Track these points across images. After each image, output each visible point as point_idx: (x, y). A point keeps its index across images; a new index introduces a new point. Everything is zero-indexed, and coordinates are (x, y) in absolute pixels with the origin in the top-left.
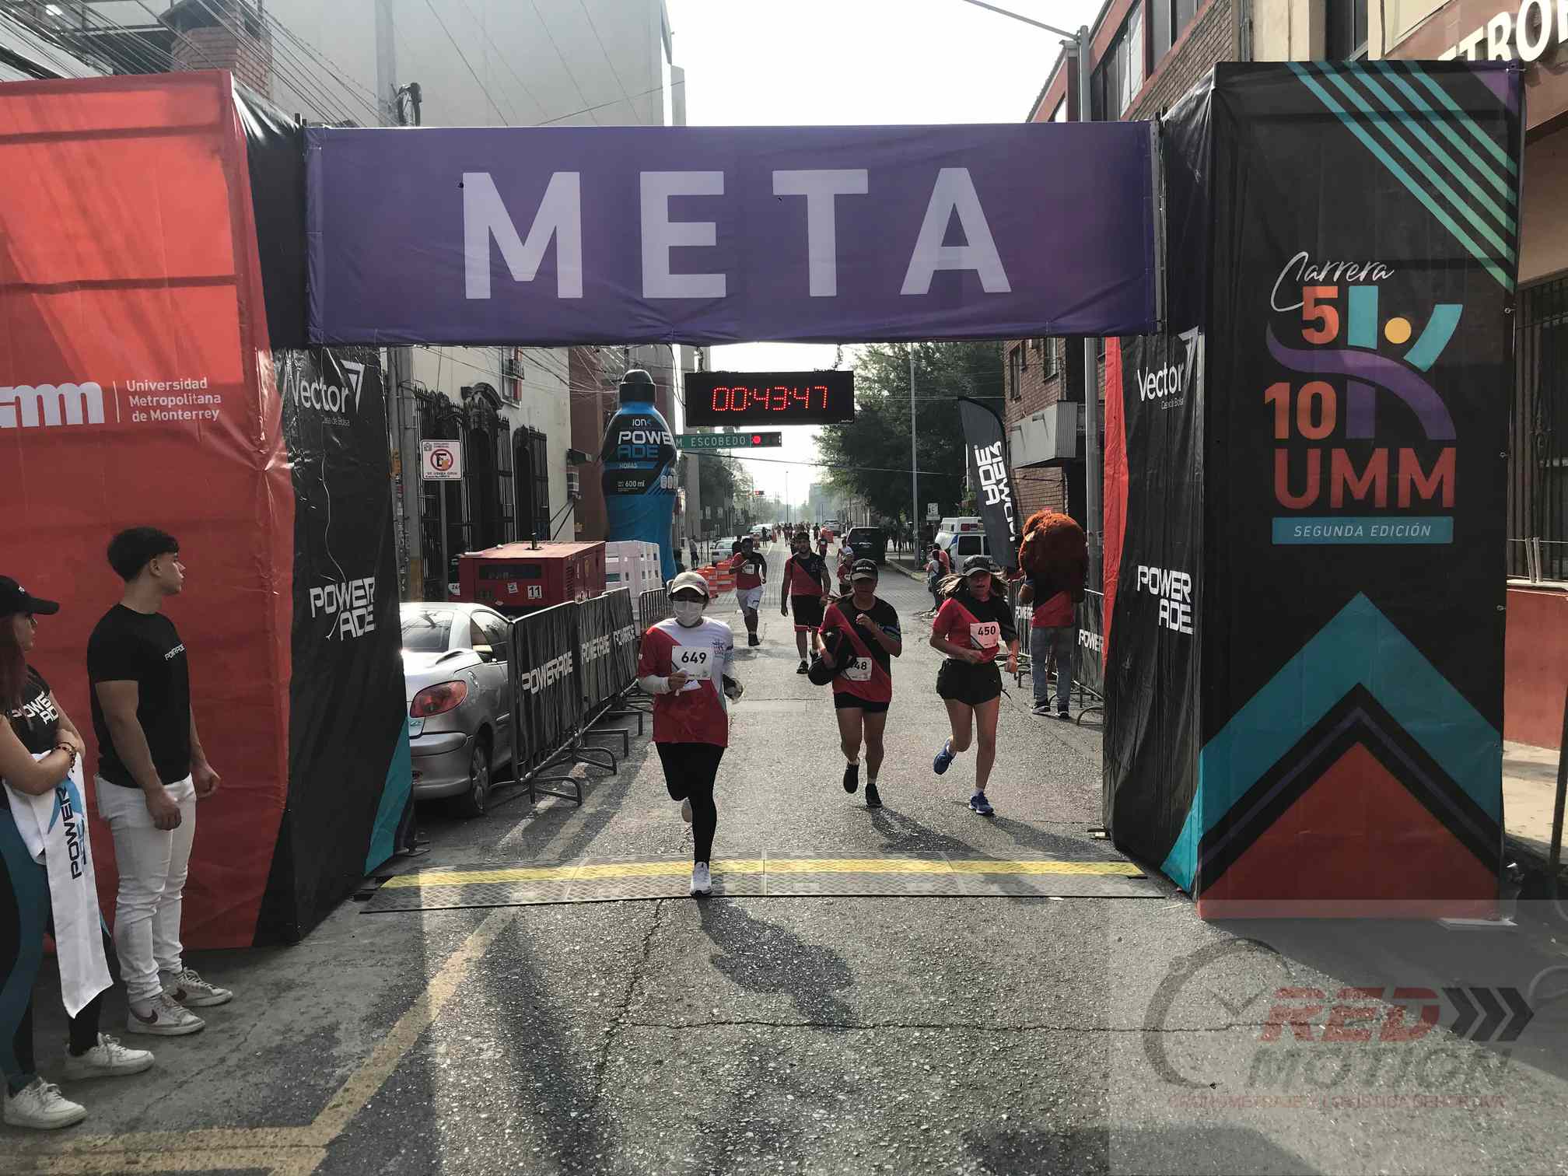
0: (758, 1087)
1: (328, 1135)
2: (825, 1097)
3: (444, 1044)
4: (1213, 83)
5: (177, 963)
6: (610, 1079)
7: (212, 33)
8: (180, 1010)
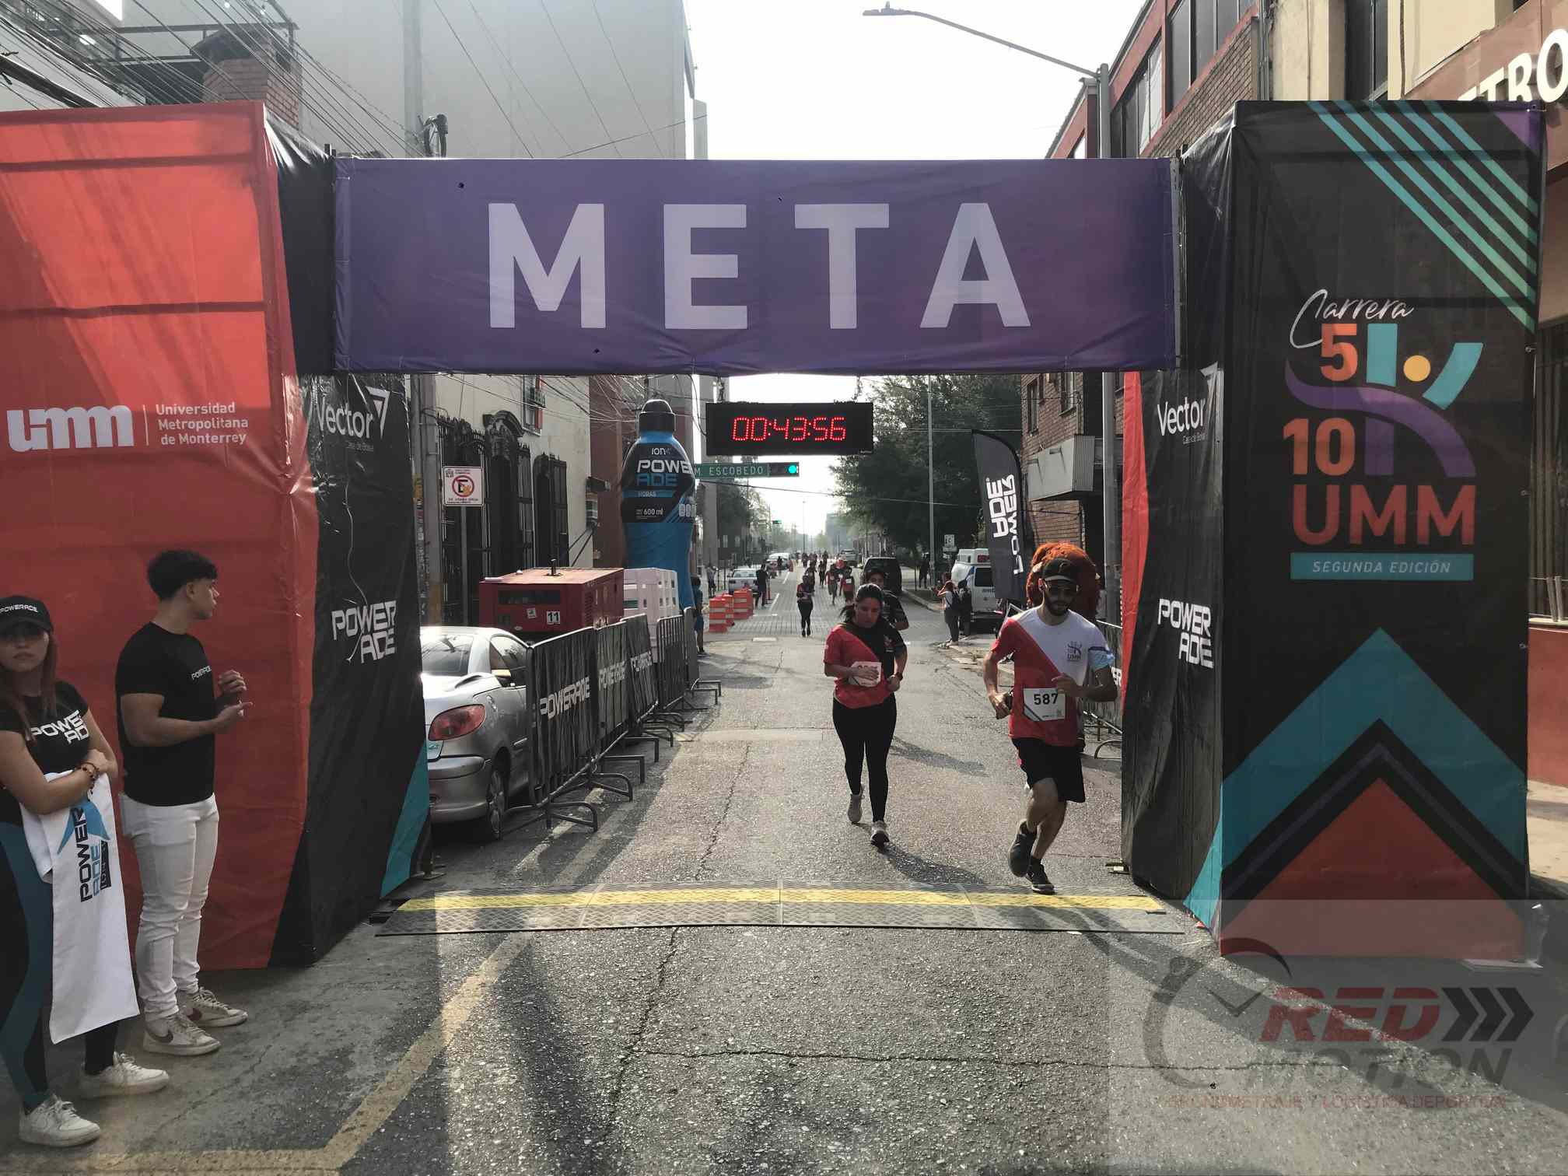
0: (773, 1118)
1: (341, 1158)
2: (841, 1129)
3: (459, 1069)
4: (1233, 121)
5: (194, 983)
6: (624, 1106)
7: (243, 65)
8: (194, 1030)
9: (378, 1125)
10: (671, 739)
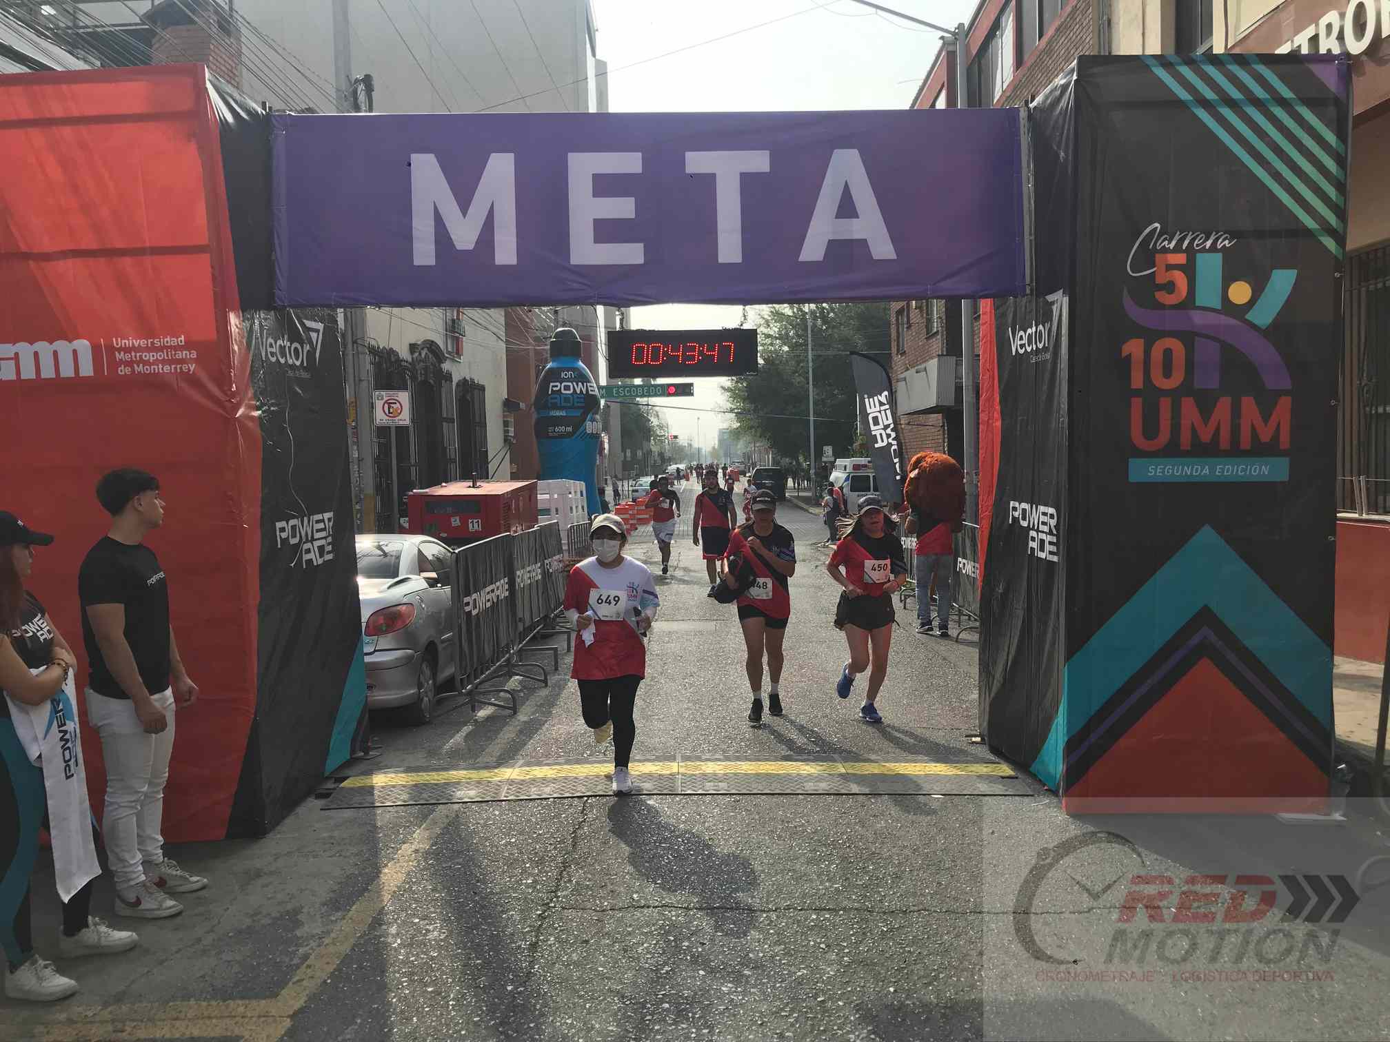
0: (674, 964)
1: (292, 1006)
2: (733, 972)
3: (395, 926)
4: (1075, 73)
5: (158, 854)
6: (542, 956)
7: (188, 30)
8: (161, 895)
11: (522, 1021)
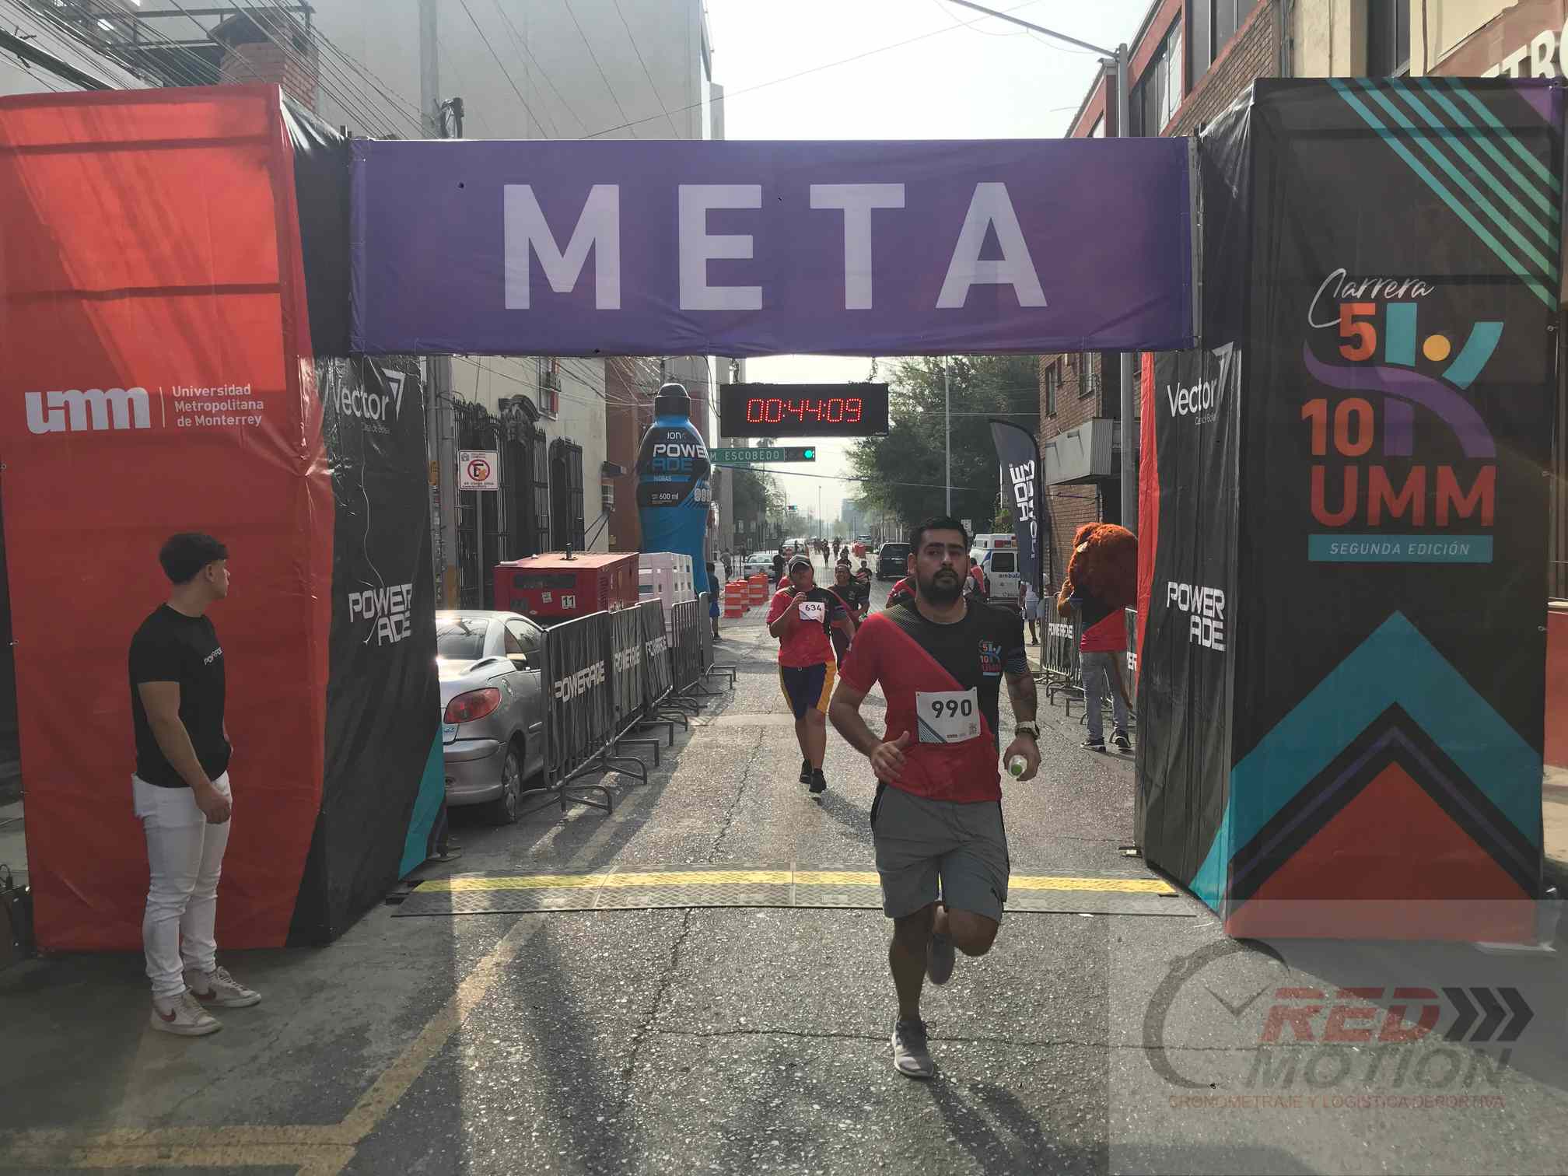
0: (785, 1096)
1: (357, 1133)
2: (852, 1107)
3: (473, 1047)
4: (1252, 99)
5: (209, 962)
6: (637, 1084)
7: (260, 48)
8: (199, 1010)
9: (393, 1101)
10: (686, 724)
11: (614, 1156)
